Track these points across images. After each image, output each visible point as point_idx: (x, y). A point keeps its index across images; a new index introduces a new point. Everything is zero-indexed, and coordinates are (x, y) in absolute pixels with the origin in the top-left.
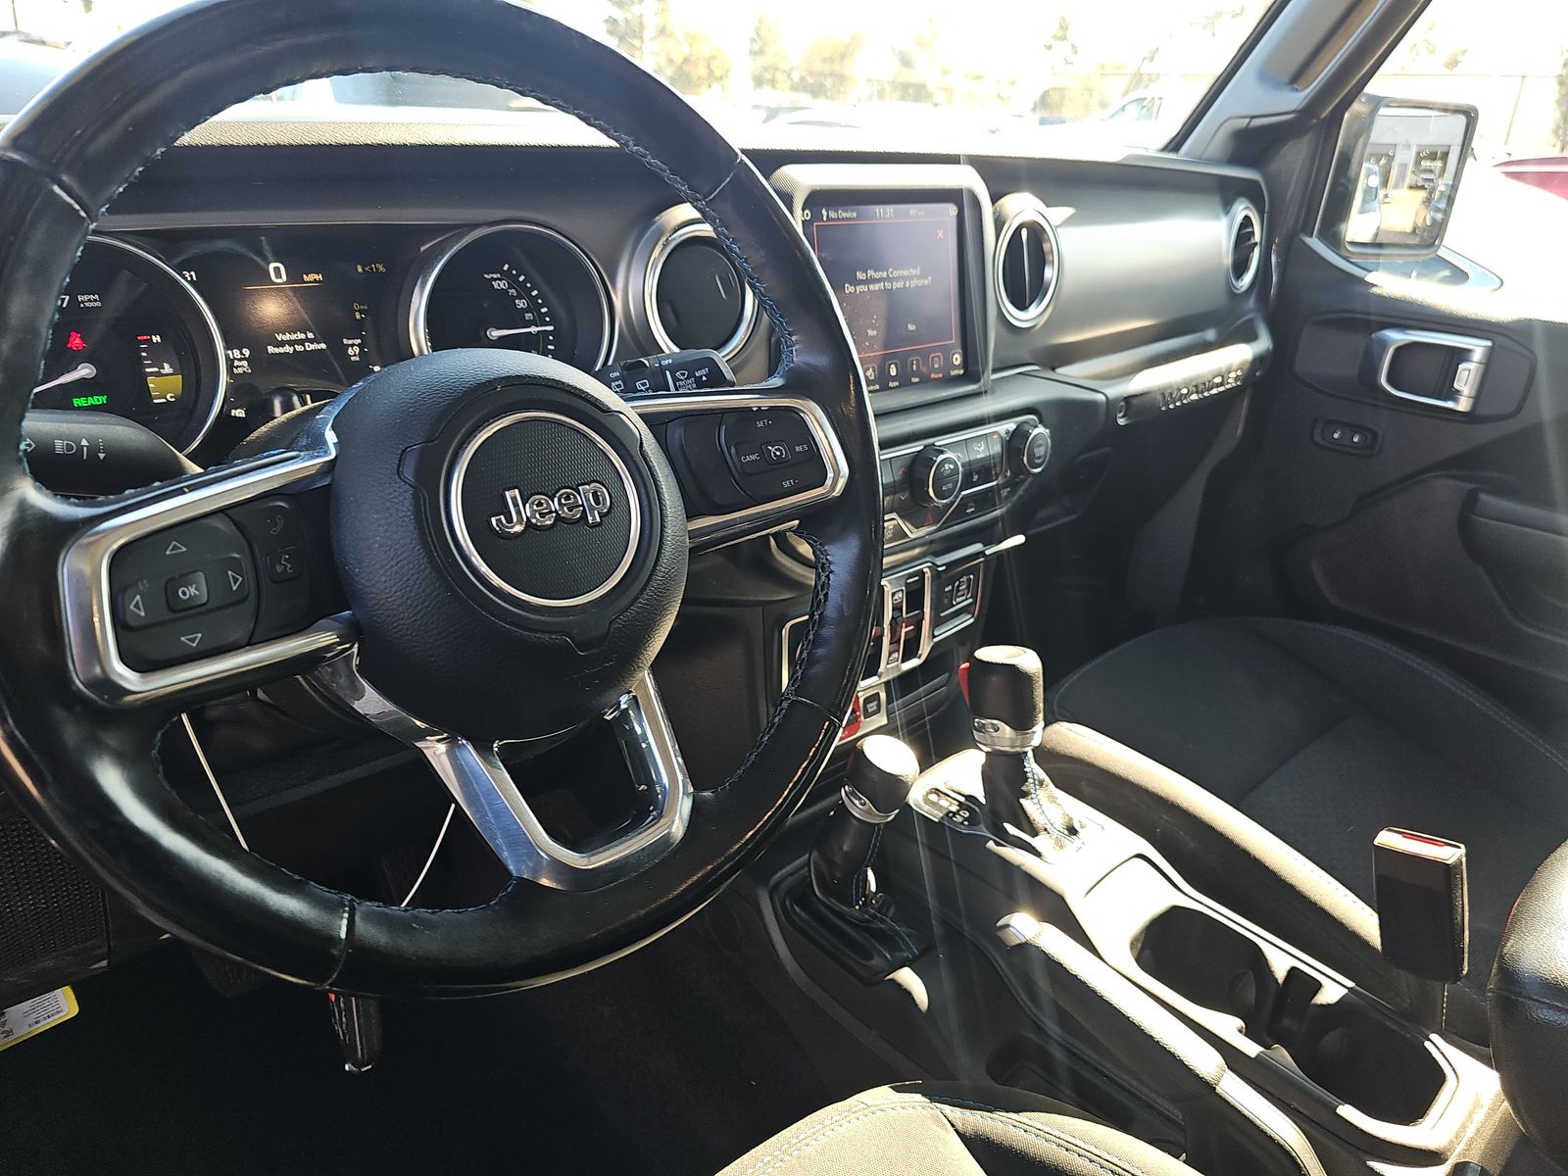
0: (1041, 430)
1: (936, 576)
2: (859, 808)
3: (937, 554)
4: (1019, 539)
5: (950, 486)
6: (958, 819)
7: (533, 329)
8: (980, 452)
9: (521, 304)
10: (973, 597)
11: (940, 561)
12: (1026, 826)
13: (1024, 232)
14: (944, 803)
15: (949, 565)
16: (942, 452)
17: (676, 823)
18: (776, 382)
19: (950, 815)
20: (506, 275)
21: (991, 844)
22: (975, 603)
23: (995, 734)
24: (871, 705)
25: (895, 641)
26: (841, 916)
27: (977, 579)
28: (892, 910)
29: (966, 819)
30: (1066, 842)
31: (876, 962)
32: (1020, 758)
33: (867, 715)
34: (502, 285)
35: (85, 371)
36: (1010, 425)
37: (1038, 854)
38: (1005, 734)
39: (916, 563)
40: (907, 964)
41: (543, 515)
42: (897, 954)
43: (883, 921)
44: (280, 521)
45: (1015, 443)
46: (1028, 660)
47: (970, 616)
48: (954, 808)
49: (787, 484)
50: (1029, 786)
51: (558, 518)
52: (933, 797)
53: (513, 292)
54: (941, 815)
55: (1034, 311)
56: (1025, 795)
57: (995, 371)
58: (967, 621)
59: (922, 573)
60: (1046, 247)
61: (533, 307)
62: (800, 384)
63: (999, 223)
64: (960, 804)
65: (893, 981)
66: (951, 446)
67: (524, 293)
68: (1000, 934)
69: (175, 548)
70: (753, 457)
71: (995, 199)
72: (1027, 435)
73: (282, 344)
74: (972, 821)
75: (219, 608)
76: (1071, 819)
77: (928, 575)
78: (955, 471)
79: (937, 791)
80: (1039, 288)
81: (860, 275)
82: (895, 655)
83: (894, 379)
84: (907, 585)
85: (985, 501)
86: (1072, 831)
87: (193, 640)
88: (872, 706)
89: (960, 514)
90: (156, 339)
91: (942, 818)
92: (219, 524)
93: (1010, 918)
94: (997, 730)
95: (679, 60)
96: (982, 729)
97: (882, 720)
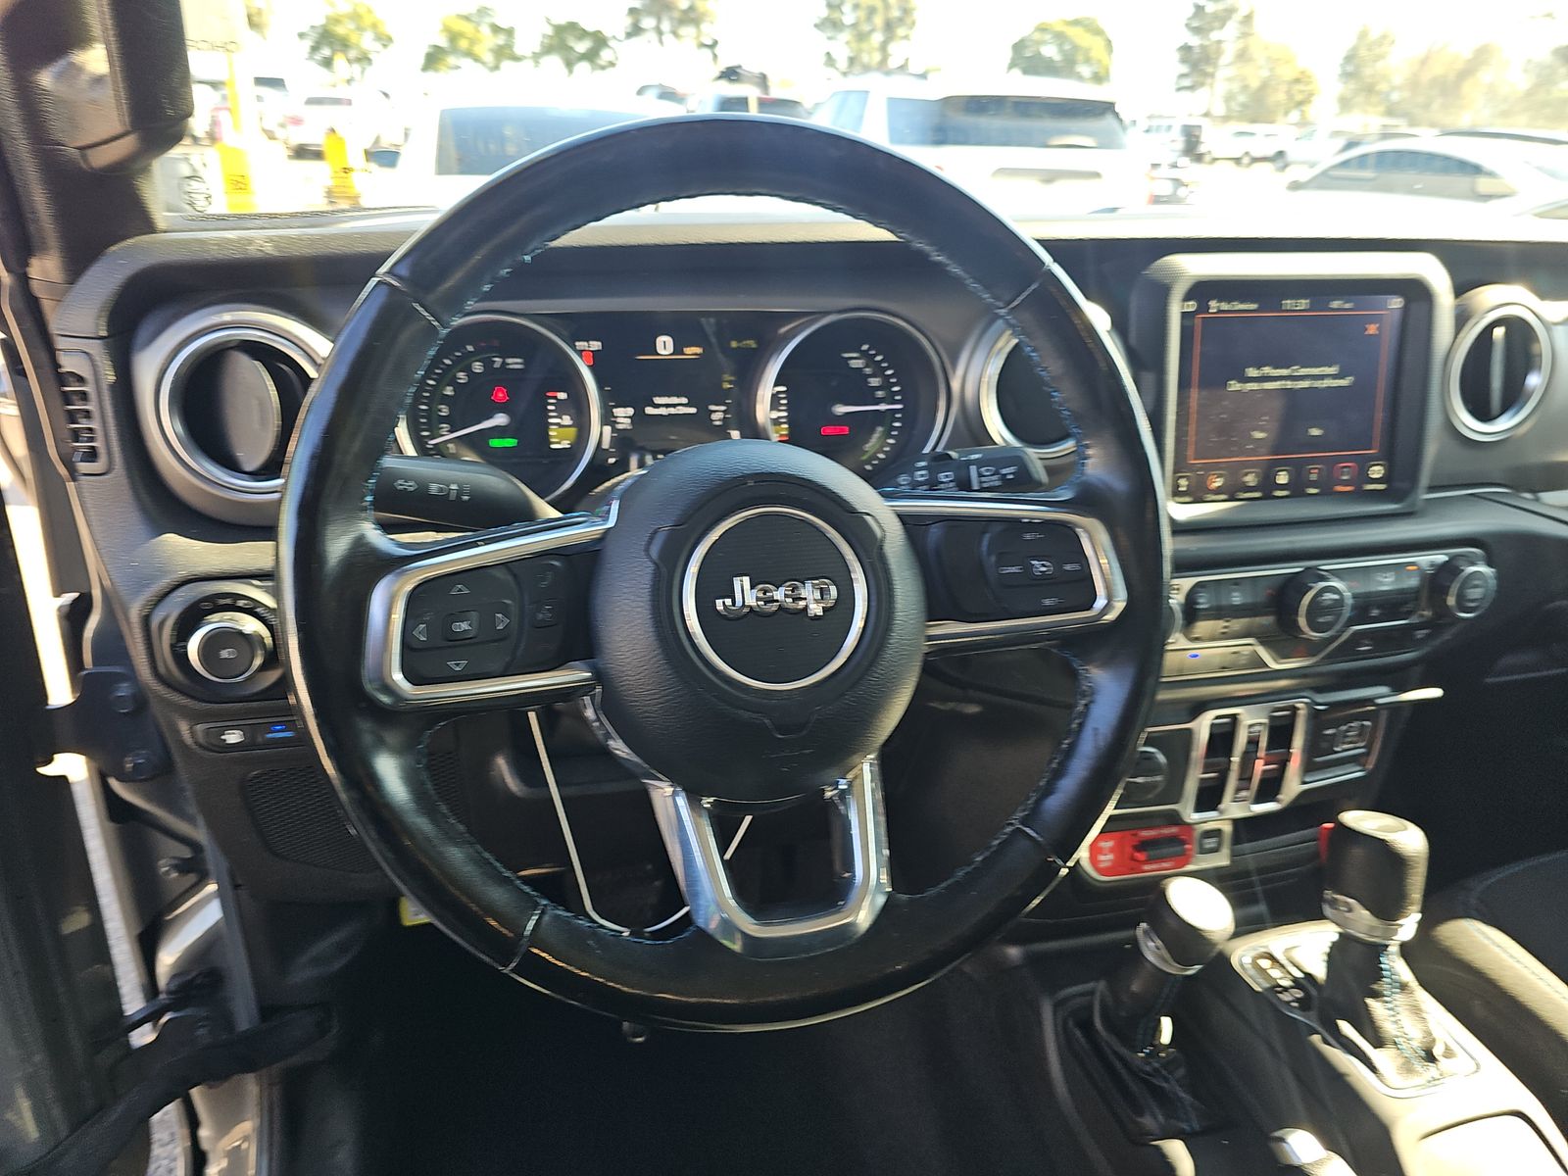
0: (1482, 568)
1: (1315, 716)
2: (1152, 950)
3: (1319, 690)
4: (1435, 693)
5: (1329, 618)
6: (1286, 997)
7: (883, 407)
8: (1386, 583)
9: (874, 382)
10: (1369, 747)
11: (1320, 698)
12: (1369, 1032)
13: (1499, 333)
14: (1276, 973)
15: (1334, 706)
16: (1323, 579)
17: (863, 917)
18: (1066, 495)
19: (1276, 988)
20: (864, 354)
21: (1316, 1039)
22: (1367, 754)
23: (1347, 914)
24: (1210, 840)
25: (1245, 778)
26: (1121, 1059)
27: (1375, 728)
28: (1181, 1072)
29: (1297, 1000)
30: (1418, 1066)
31: (1148, 1122)
32: (1380, 949)
33: (1204, 851)
34: (856, 364)
35: (500, 419)
36: (1440, 557)
37: (1373, 1069)
38: (1362, 920)
39: (1286, 696)
40: (1181, 1137)
41: (766, 602)
42: (1172, 1121)
43: (1167, 1080)
44: (550, 575)
45: (1439, 580)
46: (1410, 840)
47: (1359, 768)
48: (1286, 983)
49: (1047, 602)
50: (1384, 986)
51: (780, 608)
52: (1265, 963)
53: (868, 371)
54: (1268, 985)
55: (1504, 423)
56: (1376, 995)
57: (1432, 489)
58: (1355, 773)
59: (1294, 709)
60: (1535, 348)
61: (886, 385)
62: (1089, 501)
63: (1462, 319)
64: (1295, 980)
65: (1158, 1148)
66: (1336, 573)
67: (879, 371)
68: (1273, 1145)
69: (460, 589)
70: (1014, 570)
71: (1460, 289)
72: (1457, 571)
73: (658, 406)
74: (1305, 1004)
75: (483, 643)
76: (1434, 1040)
77: (1302, 713)
78: (1340, 603)
79: (1271, 957)
80: (1514, 396)
81: (1252, 372)
82: (1244, 794)
83: (1282, 487)
84: (1272, 718)
85: (1385, 641)
86: (1430, 1057)
87: (457, 665)
88: (1210, 843)
89: (1348, 649)
90: (562, 396)
91: (1266, 989)
92: (500, 574)
93: (1288, 1133)
94: (1350, 910)
95: (1255, 84)
96: (1333, 903)
97: (1222, 860)
